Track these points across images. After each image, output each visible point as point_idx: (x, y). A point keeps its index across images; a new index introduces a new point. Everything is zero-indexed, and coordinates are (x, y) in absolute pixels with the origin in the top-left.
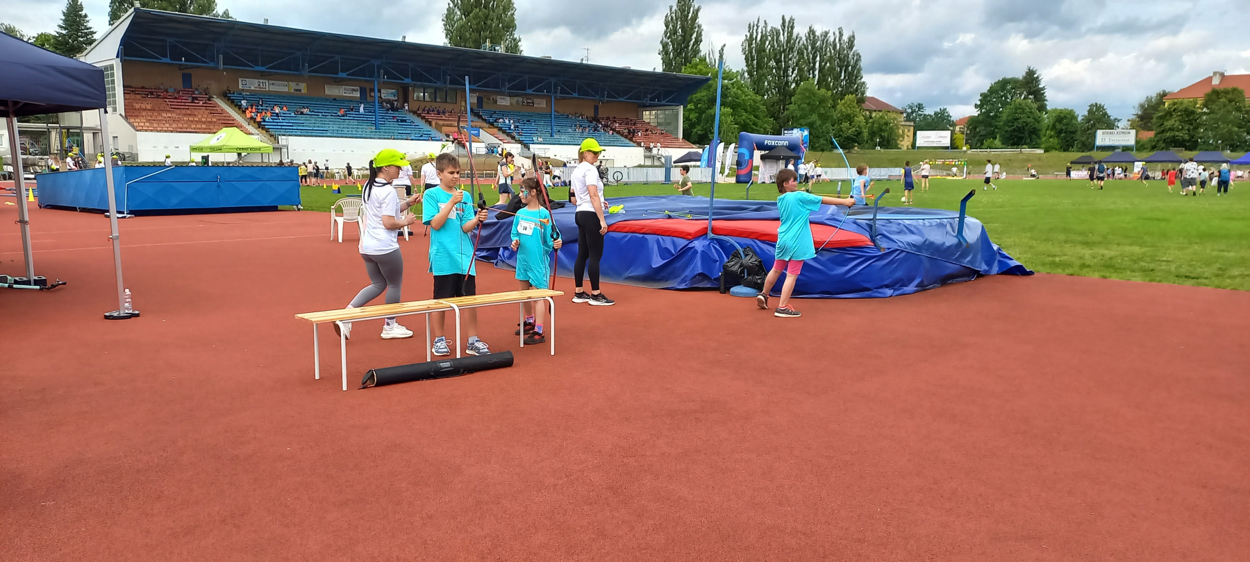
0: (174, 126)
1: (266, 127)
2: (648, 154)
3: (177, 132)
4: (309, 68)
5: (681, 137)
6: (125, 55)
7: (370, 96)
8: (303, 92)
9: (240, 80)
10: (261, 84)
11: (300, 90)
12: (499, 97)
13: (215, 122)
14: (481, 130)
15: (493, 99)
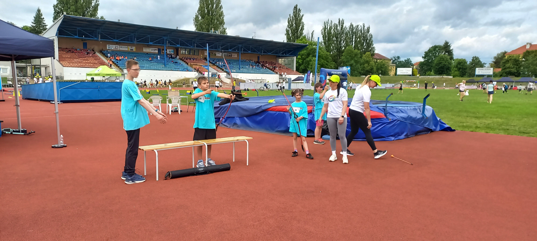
0: (79, 64)
1: (118, 65)
2: (281, 77)
3: (81, 67)
4: (137, 40)
5: (295, 70)
6: (59, 35)
7: (162, 52)
8: (134, 50)
9: (107, 45)
10: (116, 47)
11: (133, 50)
12: (217, 53)
13: (96, 63)
14: (209, 67)
15: (214, 53)
